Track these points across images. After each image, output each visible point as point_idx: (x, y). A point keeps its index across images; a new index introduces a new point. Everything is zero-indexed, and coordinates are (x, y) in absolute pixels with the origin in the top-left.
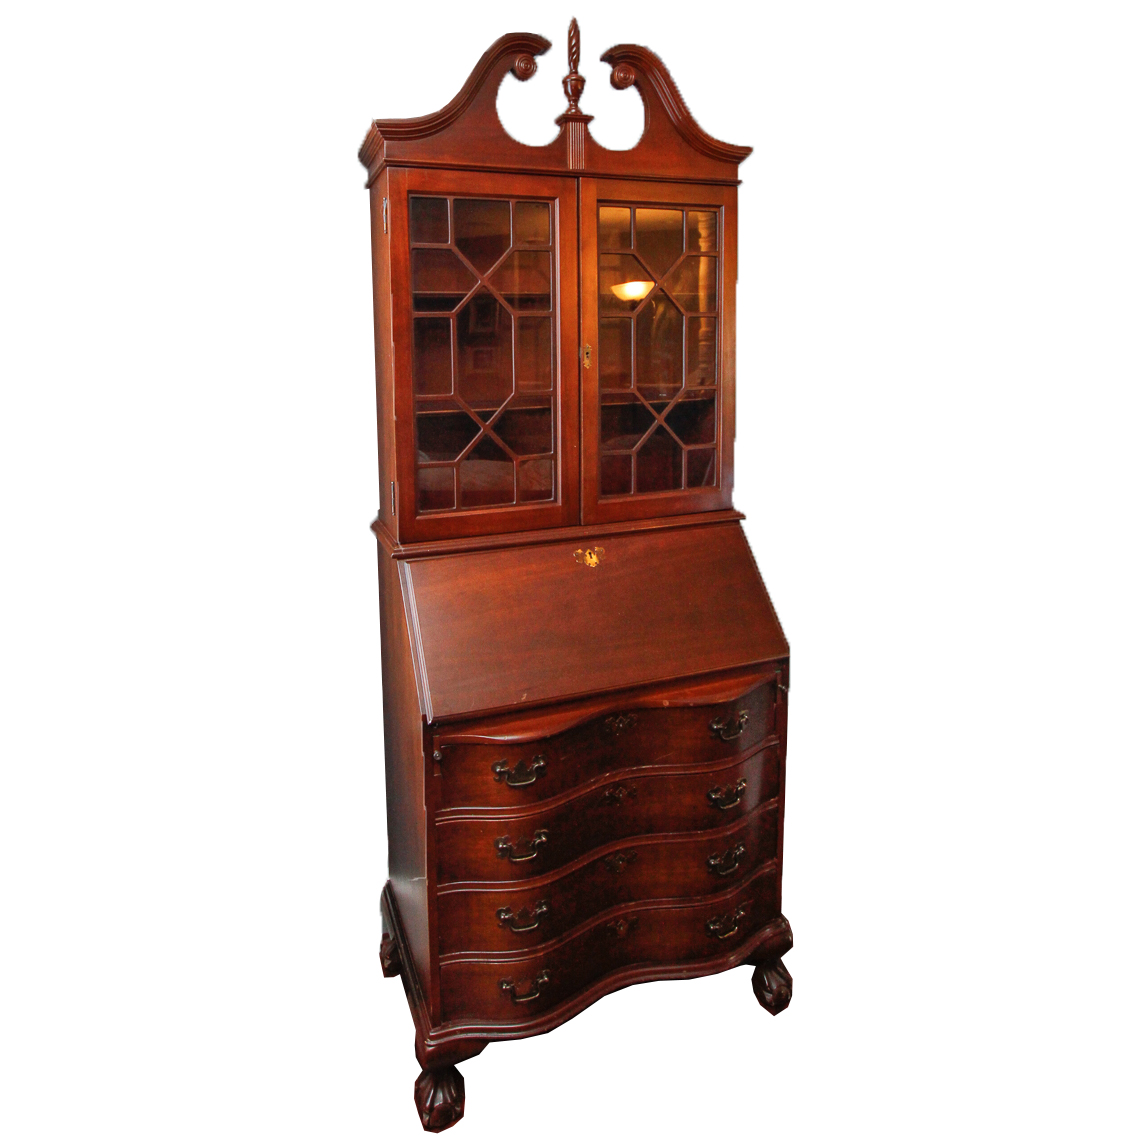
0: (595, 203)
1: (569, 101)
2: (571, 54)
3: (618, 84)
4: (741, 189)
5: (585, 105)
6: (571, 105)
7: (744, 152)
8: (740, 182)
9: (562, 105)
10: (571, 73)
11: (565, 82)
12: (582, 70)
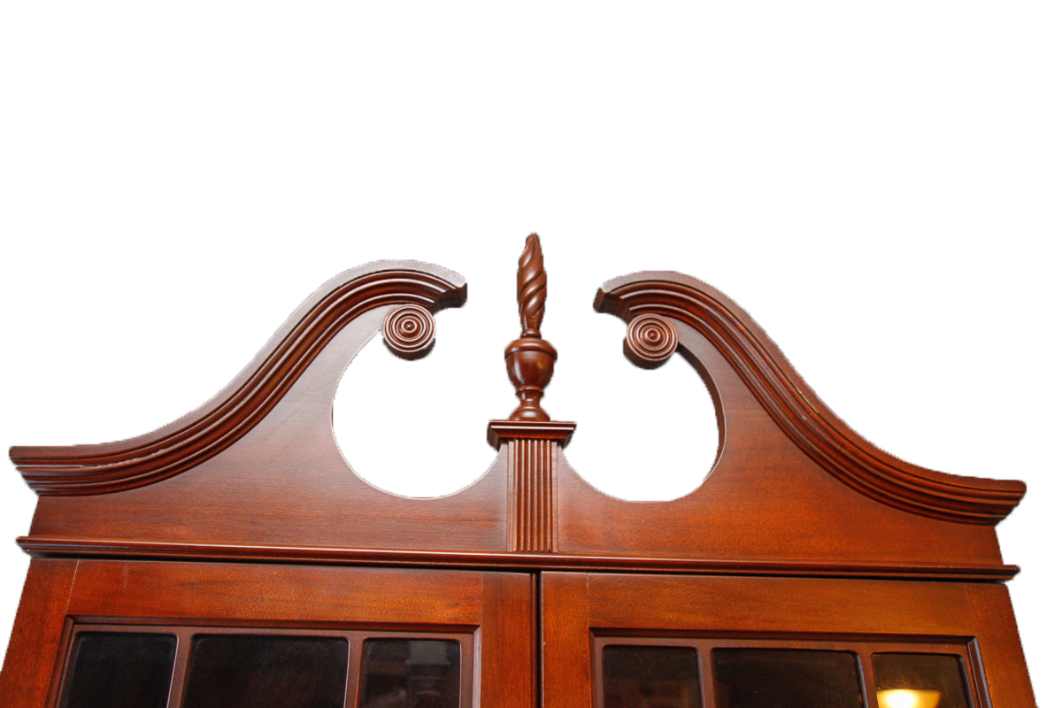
0: (586, 636)
1: (519, 394)
2: (523, 300)
3: (645, 357)
4: (1015, 588)
5: (556, 403)
6: (523, 403)
7: (1009, 495)
8: (1013, 571)
9: (504, 402)
10: (524, 336)
11: (509, 355)
12: (549, 331)
